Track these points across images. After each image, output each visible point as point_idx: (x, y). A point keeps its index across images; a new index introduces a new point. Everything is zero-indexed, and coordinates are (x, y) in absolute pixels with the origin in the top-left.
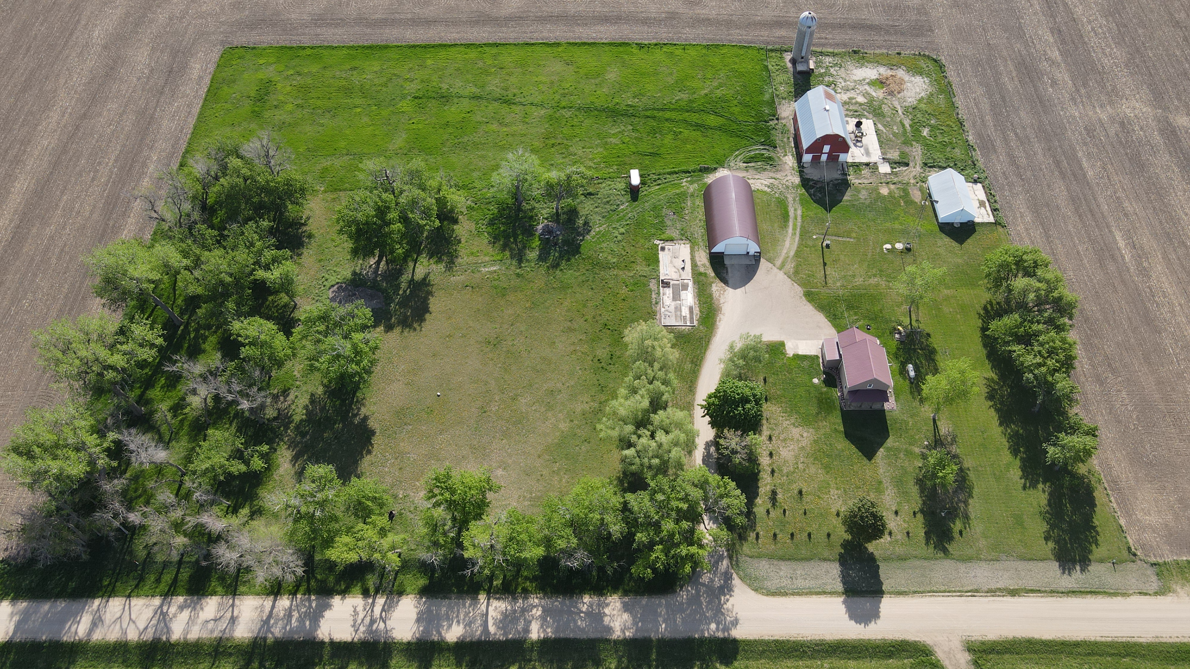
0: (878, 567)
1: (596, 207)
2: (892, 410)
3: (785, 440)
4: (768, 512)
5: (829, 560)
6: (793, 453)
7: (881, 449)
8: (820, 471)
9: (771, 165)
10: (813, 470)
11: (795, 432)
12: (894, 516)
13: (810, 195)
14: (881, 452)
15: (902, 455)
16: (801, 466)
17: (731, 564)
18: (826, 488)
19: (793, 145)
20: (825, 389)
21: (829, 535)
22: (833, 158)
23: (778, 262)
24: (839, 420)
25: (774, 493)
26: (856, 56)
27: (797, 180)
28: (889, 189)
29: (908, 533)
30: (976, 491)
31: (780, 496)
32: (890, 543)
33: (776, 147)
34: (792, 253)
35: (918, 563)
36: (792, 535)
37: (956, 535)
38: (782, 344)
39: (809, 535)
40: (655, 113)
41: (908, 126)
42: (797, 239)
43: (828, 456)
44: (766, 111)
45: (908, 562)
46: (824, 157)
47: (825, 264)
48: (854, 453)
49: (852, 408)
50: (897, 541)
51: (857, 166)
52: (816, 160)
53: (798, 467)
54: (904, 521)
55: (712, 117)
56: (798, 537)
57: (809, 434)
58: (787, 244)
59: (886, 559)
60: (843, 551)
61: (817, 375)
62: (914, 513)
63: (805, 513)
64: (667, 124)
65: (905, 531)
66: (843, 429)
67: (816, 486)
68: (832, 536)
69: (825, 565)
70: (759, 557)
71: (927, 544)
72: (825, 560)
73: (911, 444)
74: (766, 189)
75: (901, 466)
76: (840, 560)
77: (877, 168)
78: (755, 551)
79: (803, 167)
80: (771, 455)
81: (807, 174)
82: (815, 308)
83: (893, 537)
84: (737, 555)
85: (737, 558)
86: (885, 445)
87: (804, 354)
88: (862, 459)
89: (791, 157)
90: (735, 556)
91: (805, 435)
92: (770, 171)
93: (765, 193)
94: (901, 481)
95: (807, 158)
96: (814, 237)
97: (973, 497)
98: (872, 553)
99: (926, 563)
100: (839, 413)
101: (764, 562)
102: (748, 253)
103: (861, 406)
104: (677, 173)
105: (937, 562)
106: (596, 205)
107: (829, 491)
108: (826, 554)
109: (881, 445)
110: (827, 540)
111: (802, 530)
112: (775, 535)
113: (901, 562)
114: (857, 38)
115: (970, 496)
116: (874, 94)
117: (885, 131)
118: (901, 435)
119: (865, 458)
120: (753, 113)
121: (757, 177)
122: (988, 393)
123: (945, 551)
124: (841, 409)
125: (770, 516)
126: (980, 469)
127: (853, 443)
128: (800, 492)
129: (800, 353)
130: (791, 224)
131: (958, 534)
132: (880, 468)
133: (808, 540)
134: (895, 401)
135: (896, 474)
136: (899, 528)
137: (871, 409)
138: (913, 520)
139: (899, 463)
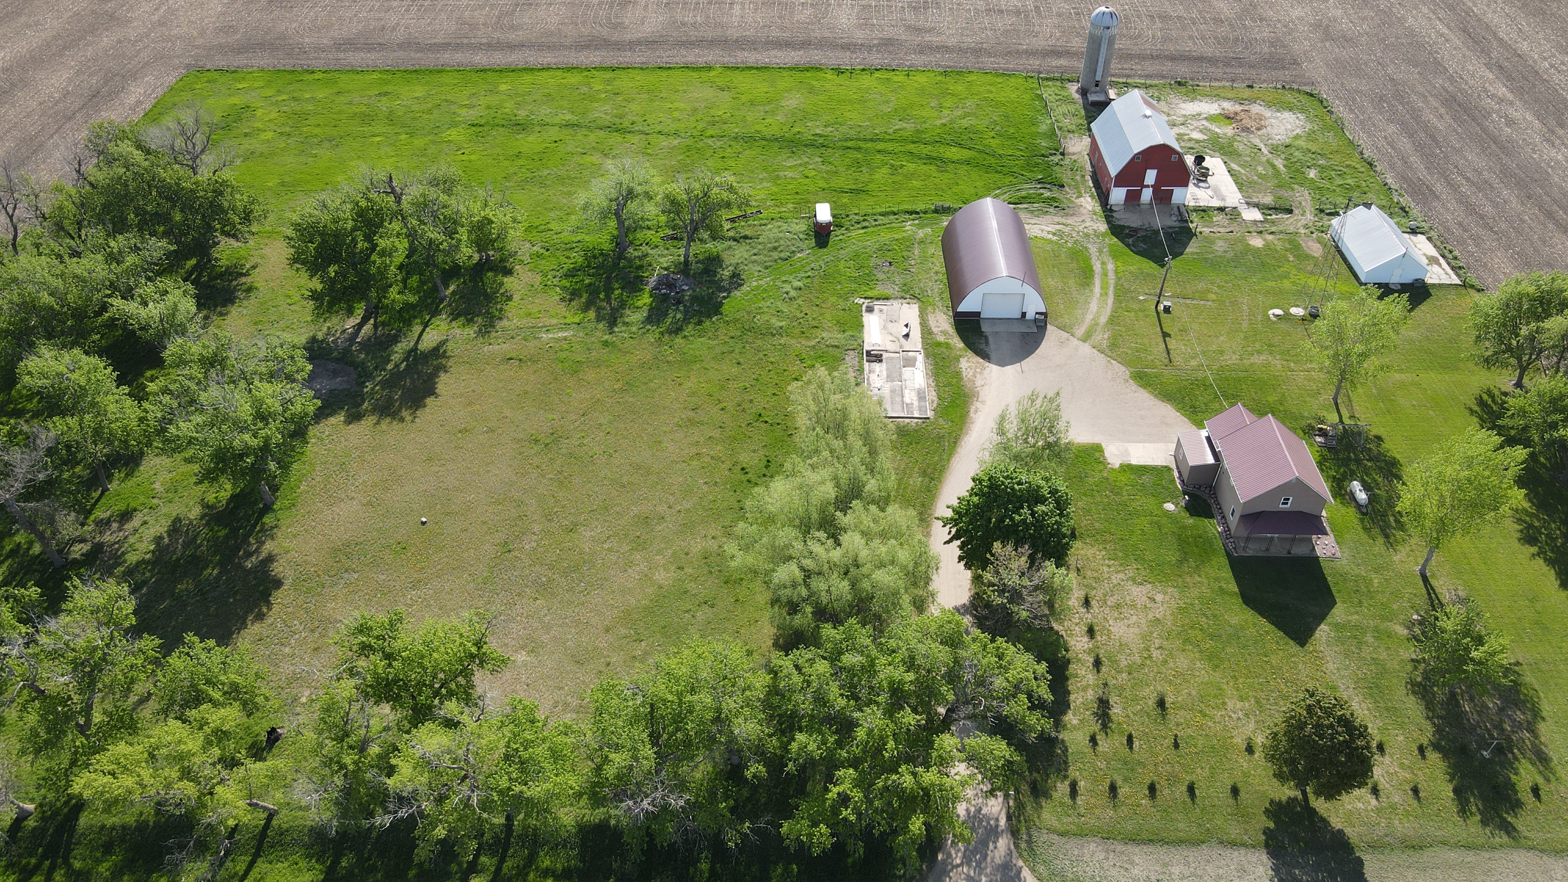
0: (1360, 862)
1: (755, 255)
2: (1333, 558)
3: (1118, 606)
4: (1093, 740)
5: (1244, 845)
6: (1137, 631)
7: (1322, 626)
8: (1198, 665)
9: (1056, 207)
10: (1182, 662)
11: (1138, 593)
13: (1128, 246)
14: (1323, 631)
15: (1369, 639)
16: (1155, 654)
17: (1017, 846)
18: (1215, 697)
19: (1092, 185)
20: (1191, 521)
21: (1235, 791)
22: (1162, 197)
23: (1080, 331)
24: (1227, 573)
25: (1104, 704)
26: (1183, 89)
27: (1103, 227)
28: (1265, 240)
29: (1415, 791)
30: (1546, 709)
31: (1116, 711)
32: (1379, 811)
33: (1063, 186)
34: (1103, 320)
35: (1453, 855)
36: (1152, 788)
37: (1526, 796)
38: (1097, 449)
39: (1191, 789)
40: (861, 144)
41: (1281, 166)
42: (1110, 301)
43: (1212, 637)
44: (1043, 144)
45: (1428, 853)
46: (1147, 195)
47: (1165, 335)
48: (1267, 633)
49: (1250, 553)
50: (1393, 807)
51: (1204, 211)
52: (1133, 198)
53: (1150, 657)
54: (1401, 766)
55: (954, 149)
56: (1164, 792)
57: (1167, 598)
58: (1094, 306)
59: (1373, 847)
60: (1272, 825)
61: (1172, 498)
62: (1421, 749)
63: (1176, 746)
64: (879, 156)
65: (1407, 788)
66: (1236, 590)
67: (1194, 693)
68: (1242, 794)
69: (1237, 856)
70: (1081, 834)
71: (1463, 811)
72: (1234, 844)
73: (1383, 618)
74: (1050, 236)
75: (1373, 659)
76: (1267, 846)
77: (1239, 214)
78: (1069, 822)
79: (1111, 210)
80: (1091, 632)
81: (1118, 220)
82: (1156, 396)
83: (1383, 799)
84: (1028, 829)
85: (1030, 836)
86: (1329, 619)
87: (1142, 464)
88: (1286, 644)
89: (1089, 199)
90: (1023, 830)
91: (1159, 597)
92: (1055, 215)
93: (1050, 241)
94: (1377, 686)
95: (1118, 195)
96: (1141, 298)
97: (1543, 719)
98: (1341, 832)
99: (1470, 857)
100: (1224, 561)
101: (1093, 846)
102: (1024, 314)
103: (1267, 550)
104: (895, 214)
105: (1497, 854)
106: (755, 251)
107: (1224, 703)
108: (1234, 831)
109: (1321, 618)
110: (1231, 801)
111: (1173, 779)
112: (1113, 788)
113: (1411, 852)
114: (1183, 70)
115: (1537, 714)
116: (1217, 130)
117: (1243, 172)
118: (1360, 602)
119: (1292, 643)
120: (1022, 146)
121: (1033, 221)
122: (1521, 531)
123: (1509, 829)
124: (1229, 555)
125: (1100, 749)
126: (1544, 667)
127: (1262, 614)
128: (1161, 703)
129: (1134, 462)
130: (1097, 282)
131: (1531, 795)
132: (1328, 662)
133: (1188, 800)
134: (1338, 543)
135: (1365, 674)
136: (1391, 781)
137: (1289, 553)
138: (1421, 764)
139: (1366, 652)
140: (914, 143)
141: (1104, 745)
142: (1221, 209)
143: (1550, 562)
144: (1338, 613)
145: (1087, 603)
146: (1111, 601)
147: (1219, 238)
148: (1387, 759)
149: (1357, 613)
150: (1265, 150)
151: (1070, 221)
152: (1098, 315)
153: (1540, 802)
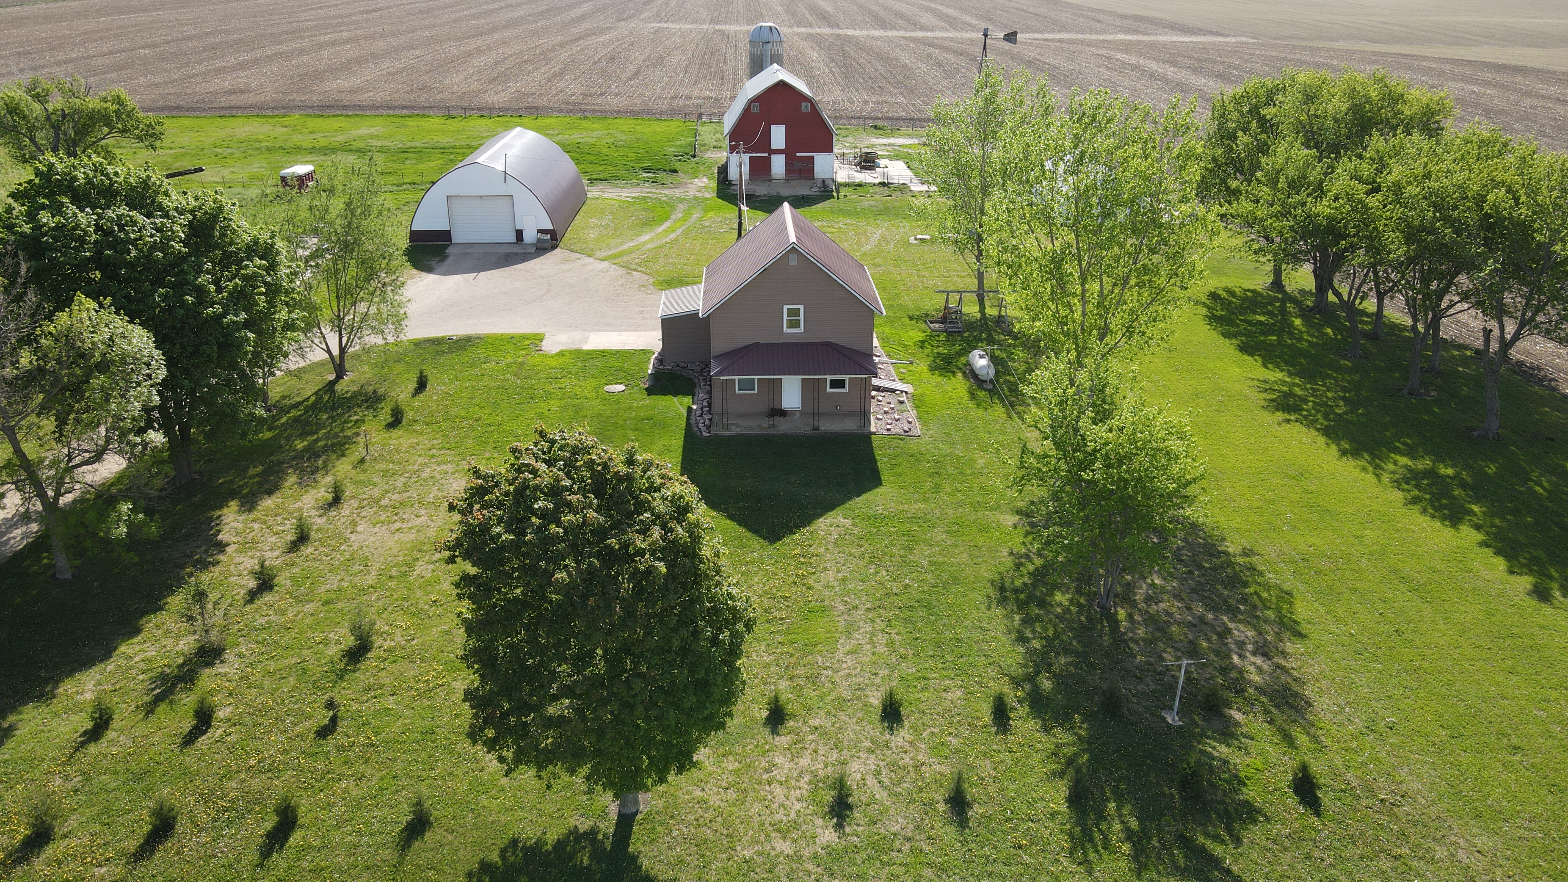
2: (902, 435)
4: (95, 731)
9: (653, 183)
13: (730, 202)
20: (644, 401)
21: (416, 827)
22: (800, 168)
23: (605, 254)
25: (205, 656)
27: (710, 195)
29: (958, 803)
31: (222, 672)
33: (676, 172)
36: (159, 834)
39: (281, 830)
42: (675, 234)
44: (671, 150)
46: (778, 164)
49: (734, 431)
50: (881, 847)
51: (857, 184)
52: (759, 167)
54: (938, 748)
58: (645, 238)
61: (627, 380)
62: (1000, 711)
65: (940, 796)
68: (433, 836)
75: (934, 564)
77: (907, 187)
79: (729, 186)
80: (299, 542)
81: (734, 190)
83: (858, 825)
87: (601, 348)
89: (704, 180)
92: (648, 187)
93: (623, 201)
94: (925, 606)
96: (722, 231)
102: (519, 234)
109: (836, 502)
110: (387, 854)
111: (245, 806)
118: (936, 485)
120: (642, 151)
121: (605, 190)
122: (1270, 400)
124: (690, 435)
128: (357, 652)
129: (588, 347)
130: (667, 224)
131: (1292, 800)
134: (919, 418)
141: (117, 738)
142: (883, 184)
144: (879, 499)
145: (333, 502)
146: (390, 499)
147: (870, 200)
148: (902, 737)
149: (924, 500)
151: (667, 191)
152: (647, 242)
153: (1318, 814)
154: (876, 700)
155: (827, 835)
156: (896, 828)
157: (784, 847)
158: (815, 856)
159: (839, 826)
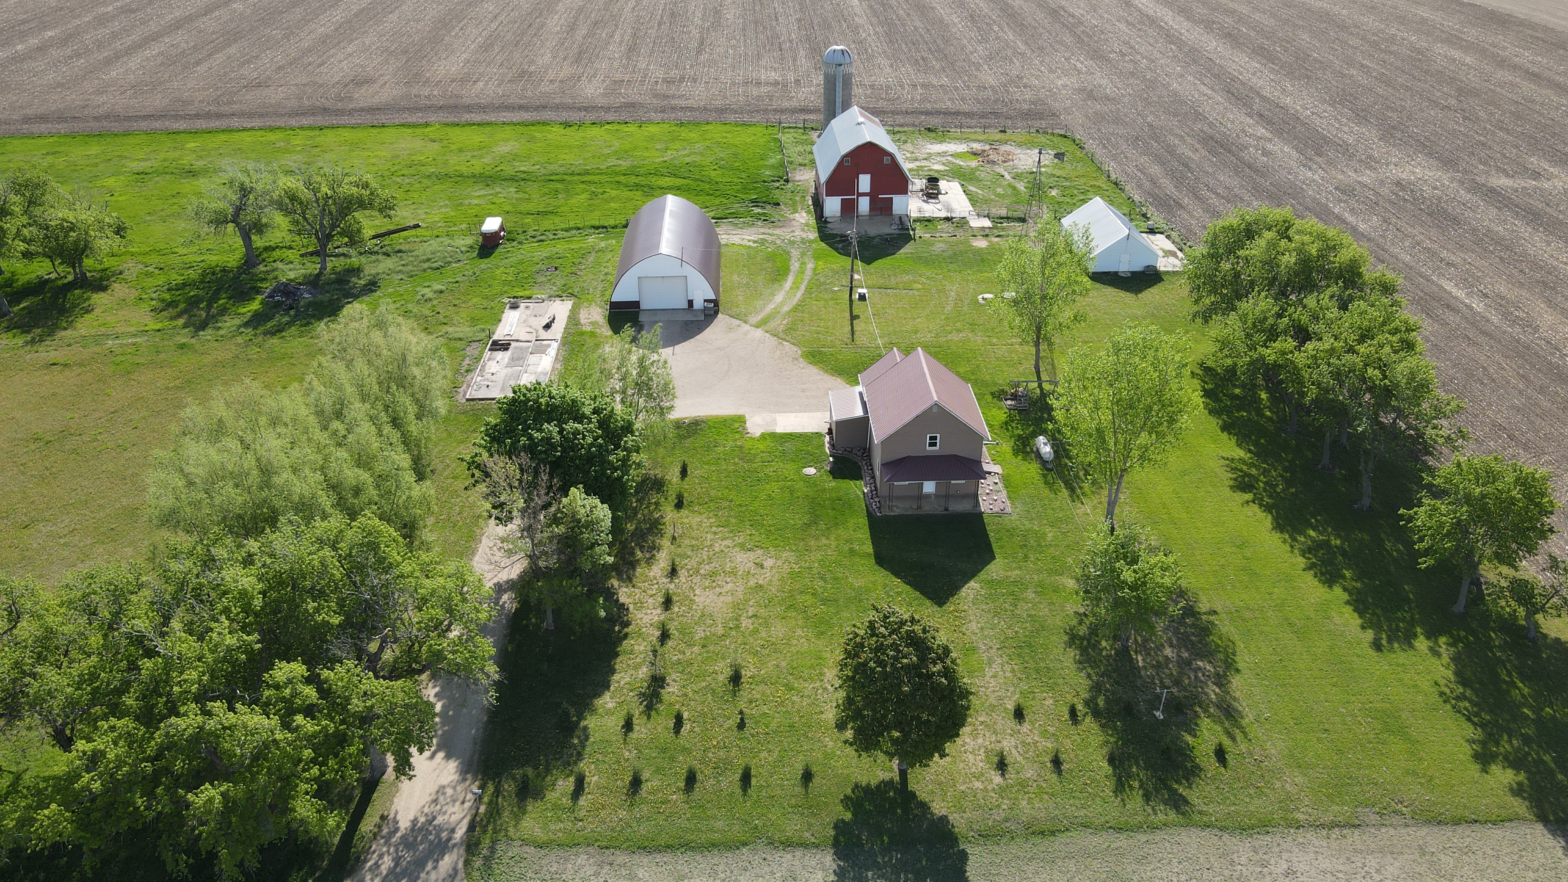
0: (963, 856)
2: (1002, 513)
3: (712, 574)
4: (628, 726)
5: (804, 845)
6: (729, 599)
7: (972, 584)
8: (799, 632)
9: (764, 220)
10: (778, 630)
11: (743, 560)
12: (1012, 723)
13: (836, 249)
14: (971, 589)
15: (1030, 595)
16: (745, 623)
17: (467, 863)
18: (812, 667)
19: (810, 202)
20: (833, 484)
21: (807, 776)
22: (881, 207)
23: (755, 319)
24: (864, 534)
25: (658, 682)
26: (933, 135)
27: (813, 235)
28: (990, 242)
29: (1057, 762)
30: (1244, 659)
31: (671, 691)
32: (1002, 791)
33: (778, 204)
34: (786, 309)
35: (1097, 841)
36: (691, 779)
37: (1209, 763)
38: (741, 420)
39: (746, 778)
41: (1023, 188)
42: (799, 294)
43: (824, 601)
44: (767, 173)
45: (1062, 838)
46: (864, 205)
47: (853, 318)
48: (899, 594)
49: (897, 512)
50: (1023, 785)
51: (929, 221)
52: (848, 208)
53: (738, 627)
54: (1044, 733)
56: (706, 783)
57: (780, 563)
58: (779, 298)
59: (985, 836)
60: (848, 816)
62: (1073, 712)
63: (741, 726)
65: (1047, 759)
66: (870, 550)
67: (784, 664)
68: (816, 781)
69: (788, 860)
70: (570, 844)
71: (1120, 787)
72: (788, 844)
74: (751, 243)
75: (1029, 616)
76: (836, 844)
77: (967, 222)
78: (558, 828)
79: (826, 222)
80: (668, 603)
81: (832, 229)
82: (826, 371)
83: (1011, 774)
84: (494, 842)
85: (492, 849)
86: (982, 575)
87: (788, 431)
88: (920, 605)
89: (804, 215)
90: (486, 842)
91: (769, 563)
92: (762, 227)
93: (750, 247)
94: (1030, 646)
95: (833, 205)
96: (836, 289)
97: (1238, 671)
98: (944, 819)
99: (1122, 841)
100: (864, 521)
101: (582, 860)
102: (691, 303)
103: (919, 507)
104: (579, 229)
105: (1159, 836)
106: (403, 262)
107: (822, 674)
108: (793, 827)
109: (972, 574)
110: (799, 789)
111: (721, 767)
112: (636, 783)
113: (1038, 840)
114: (935, 121)
115: (1230, 665)
116: (961, 163)
117: (980, 192)
118: (1026, 556)
119: (928, 603)
121: (734, 232)
122: (1235, 480)
123: (1178, 803)
124: (870, 515)
125: (634, 735)
127: (897, 574)
128: (736, 679)
129: (779, 430)
130: (790, 279)
131: (1213, 759)
132: (970, 621)
133: (738, 791)
134: (1009, 498)
135: (1016, 632)
136: (1027, 752)
137: (946, 509)
138: (1072, 730)
139: (1022, 609)
140: (624, 175)
141: (641, 730)
142: (947, 219)
143: (1268, 509)
144: (995, 569)
145: (673, 572)
146: (705, 569)
147: (940, 241)
148: (1026, 727)
149: (1020, 568)
150: (1007, 176)
151: (778, 232)
152: (782, 304)
153: (1225, 767)
154: (1011, 706)
155: (997, 779)
156: (1029, 775)
157: (978, 785)
158: (994, 789)
159: (1003, 775)
